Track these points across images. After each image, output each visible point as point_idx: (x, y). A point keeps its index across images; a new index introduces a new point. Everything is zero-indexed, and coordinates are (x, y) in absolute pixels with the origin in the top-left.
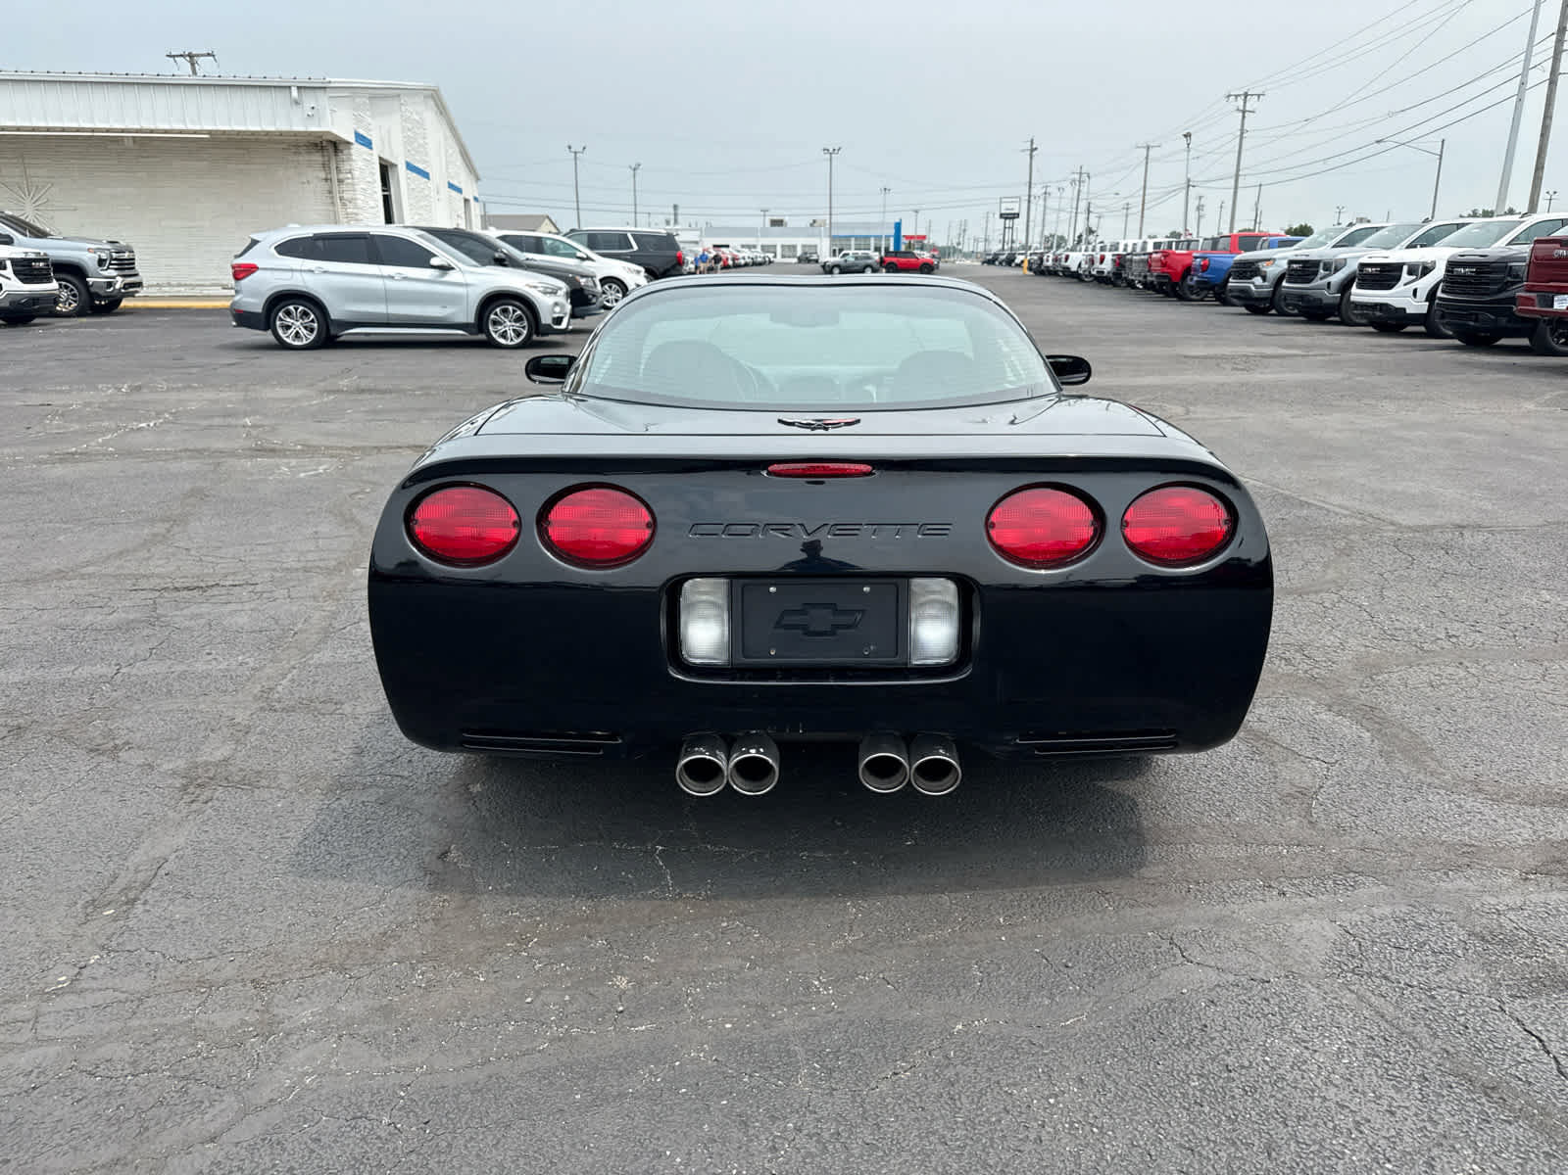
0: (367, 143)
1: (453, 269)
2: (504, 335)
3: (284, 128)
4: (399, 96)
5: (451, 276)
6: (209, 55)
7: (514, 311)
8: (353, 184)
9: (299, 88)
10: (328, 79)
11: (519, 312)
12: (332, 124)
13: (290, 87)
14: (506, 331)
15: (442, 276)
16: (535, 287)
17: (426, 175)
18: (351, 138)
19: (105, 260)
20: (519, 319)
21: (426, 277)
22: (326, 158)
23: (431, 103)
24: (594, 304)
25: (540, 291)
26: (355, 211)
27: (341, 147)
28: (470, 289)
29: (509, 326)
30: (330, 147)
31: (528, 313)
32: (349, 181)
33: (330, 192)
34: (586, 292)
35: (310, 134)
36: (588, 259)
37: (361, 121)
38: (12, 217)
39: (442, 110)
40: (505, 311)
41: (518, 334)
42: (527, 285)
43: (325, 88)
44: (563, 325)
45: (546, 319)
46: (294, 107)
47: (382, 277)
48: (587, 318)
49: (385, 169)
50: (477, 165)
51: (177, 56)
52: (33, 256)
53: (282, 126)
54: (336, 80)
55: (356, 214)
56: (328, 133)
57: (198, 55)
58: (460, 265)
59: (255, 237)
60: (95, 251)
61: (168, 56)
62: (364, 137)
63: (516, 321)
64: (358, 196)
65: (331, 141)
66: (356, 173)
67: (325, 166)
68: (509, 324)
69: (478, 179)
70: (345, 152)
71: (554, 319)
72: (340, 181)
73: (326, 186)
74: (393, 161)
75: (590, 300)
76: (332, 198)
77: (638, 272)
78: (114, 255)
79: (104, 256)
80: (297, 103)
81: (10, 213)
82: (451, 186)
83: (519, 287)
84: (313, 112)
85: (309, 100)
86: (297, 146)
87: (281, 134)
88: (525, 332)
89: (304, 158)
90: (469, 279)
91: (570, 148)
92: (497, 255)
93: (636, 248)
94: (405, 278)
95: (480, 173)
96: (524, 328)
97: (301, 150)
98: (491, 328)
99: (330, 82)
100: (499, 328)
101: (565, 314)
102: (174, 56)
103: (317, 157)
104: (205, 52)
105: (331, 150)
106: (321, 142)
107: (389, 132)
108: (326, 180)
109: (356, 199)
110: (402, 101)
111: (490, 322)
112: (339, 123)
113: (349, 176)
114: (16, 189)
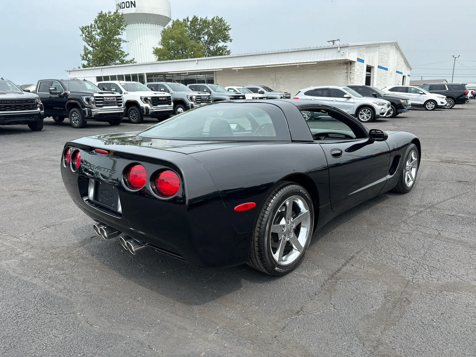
0: (362, 61)
1: (351, 98)
2: (363, 118)
3: (335, 59)
4: (379, 46)
5: (350, 100)
6: (338, 40)
7: (368, 111)
8: (354, 74)
9: (340, 47)
10: (349, 44)
11: (369, 111)
12: (349, 57)
13: (338, 47)
14: (364, 117)
15: (347, 100)
16: (376, 103)
17: (386, 69)
18: (355, 60)
19: (282, 97)
20: (369, 113)
21: (342, 101)
22: (347, 67)
23: (394, 46)
24: (405, 108)
25: (377, 104)
26: (353, 81)
27: (352, 63)
28: (355, 104)
29: (365, 115)
30: (349, 63)
31: (372, 111)
32: (353, 73)
33: (347, 76)
34: (402, 105)
35: (343, 60)
36: (424, 94)
37: (361, 55)
38: (267, 87)
39: (398, 48)
40: (365, 111)
41: (368, 118)
42: (373, 103)
43: (347, 47)
44: (384, 115)
45: (378, 113)
46: (338, 52)
47: (330, 101)
48: (402, 113)
49: (369, 69)
50: (410, 64)
51: (330, 41)
52: (263, 97)
53: (334, 58)
54: (350, 44)
55: (354, 82)
56: (347, 59)
57: (335, 41)
58: (354, 97)
59: (300, 90)
60: (280, 95)
61: (328, 42)
62: (362, 60)
63: (368, 114)
64: (355, 77)
65: (350, 62)
66: (355, 70)
67: (347, 69)
68: (365, 114)
69: (411, 69)
70: (353, 64)
71: (380, 113)
72: (350, 73)
73: (346, 74)
74: (373, 66)
75: (404, 107)
76: (347, 78)
77: (443, 98)
78: (285, 96)
79: (282, 96)
80: (339, 52)
81: (266, 86)
82: (397, 72)
83: (370, 103)
84: (343, 54)
85: (343, 50)
86: (340, 64)
87: (335, 61)
88: (370, 117)
89: (342, 67)
90: (355, 101)
91: (453, 56)
92: (374, 93)
93: (447, 89)
94: (337, 101)
95: (412, 67)
96: (370, 116)
97: (342, 65)
98: (359, 116)
99: (349, 45)
100: (362, 116)
101: (386, 112)
102: (329, 42)
103: (345, 66)
104: (337, 39)
105: (349, 64)
106: (347, 62)
107: (373, 58)
108: (347, 73)
109: (354, 78)
110: (380, 48)
111: (359, 114)
112: (352, 56)
113: (353, 71)
114: (273, 80)
